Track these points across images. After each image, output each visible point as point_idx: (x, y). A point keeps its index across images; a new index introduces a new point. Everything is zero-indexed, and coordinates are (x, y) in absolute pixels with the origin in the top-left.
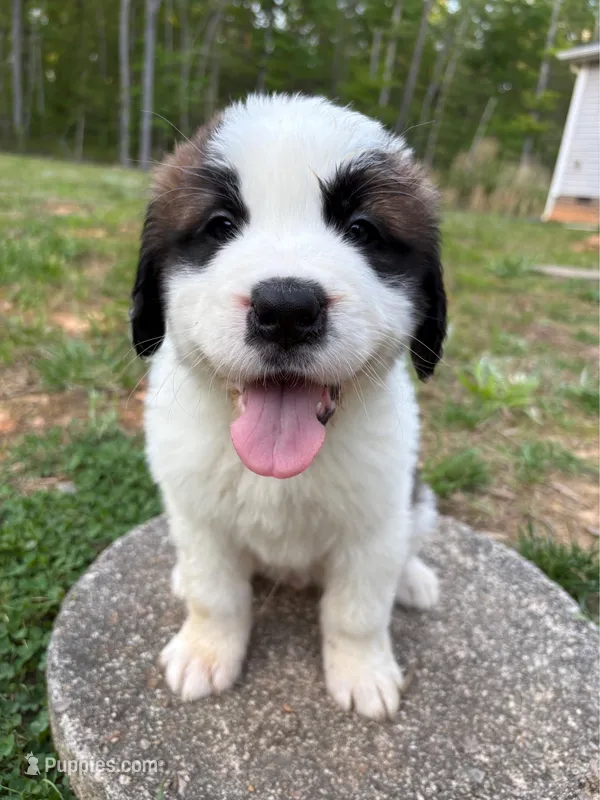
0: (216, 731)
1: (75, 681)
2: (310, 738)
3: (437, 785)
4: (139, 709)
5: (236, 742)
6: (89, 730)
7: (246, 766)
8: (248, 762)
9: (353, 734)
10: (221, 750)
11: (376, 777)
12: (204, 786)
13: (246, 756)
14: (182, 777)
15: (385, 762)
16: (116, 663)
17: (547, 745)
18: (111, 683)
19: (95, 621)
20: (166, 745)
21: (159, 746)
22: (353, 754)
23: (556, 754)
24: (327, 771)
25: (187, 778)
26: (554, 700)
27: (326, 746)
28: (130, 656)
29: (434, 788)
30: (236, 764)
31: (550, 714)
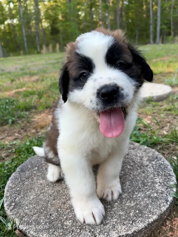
0: (34, 190)
1: (17, 174)
2: (52, 197)
3: (72, 216)
4: (24, 182)
5: (36, 193)
6: (11, 184)
7: (33, 199)
8: (34, 198)
9: (63, 199)
10: (32, 194)
11: (59, 210)
12: (21, 200)
13: (35, 197)
14: (19, 197)
15: (65, 207)
16: (28, 172)
17: (116, 217)
18: (23, 176)
19: (31, 163)
20: (22, 190)
21: (21, 190)
22: (59, 203)
23: (115, 220)
24: (49, 205)
25: (20, 198)
26: (132, 207)
27: (54, 200)
28: (31, 172)
29: (71, 216)
30: (32, 198)
31: (127, 210)
